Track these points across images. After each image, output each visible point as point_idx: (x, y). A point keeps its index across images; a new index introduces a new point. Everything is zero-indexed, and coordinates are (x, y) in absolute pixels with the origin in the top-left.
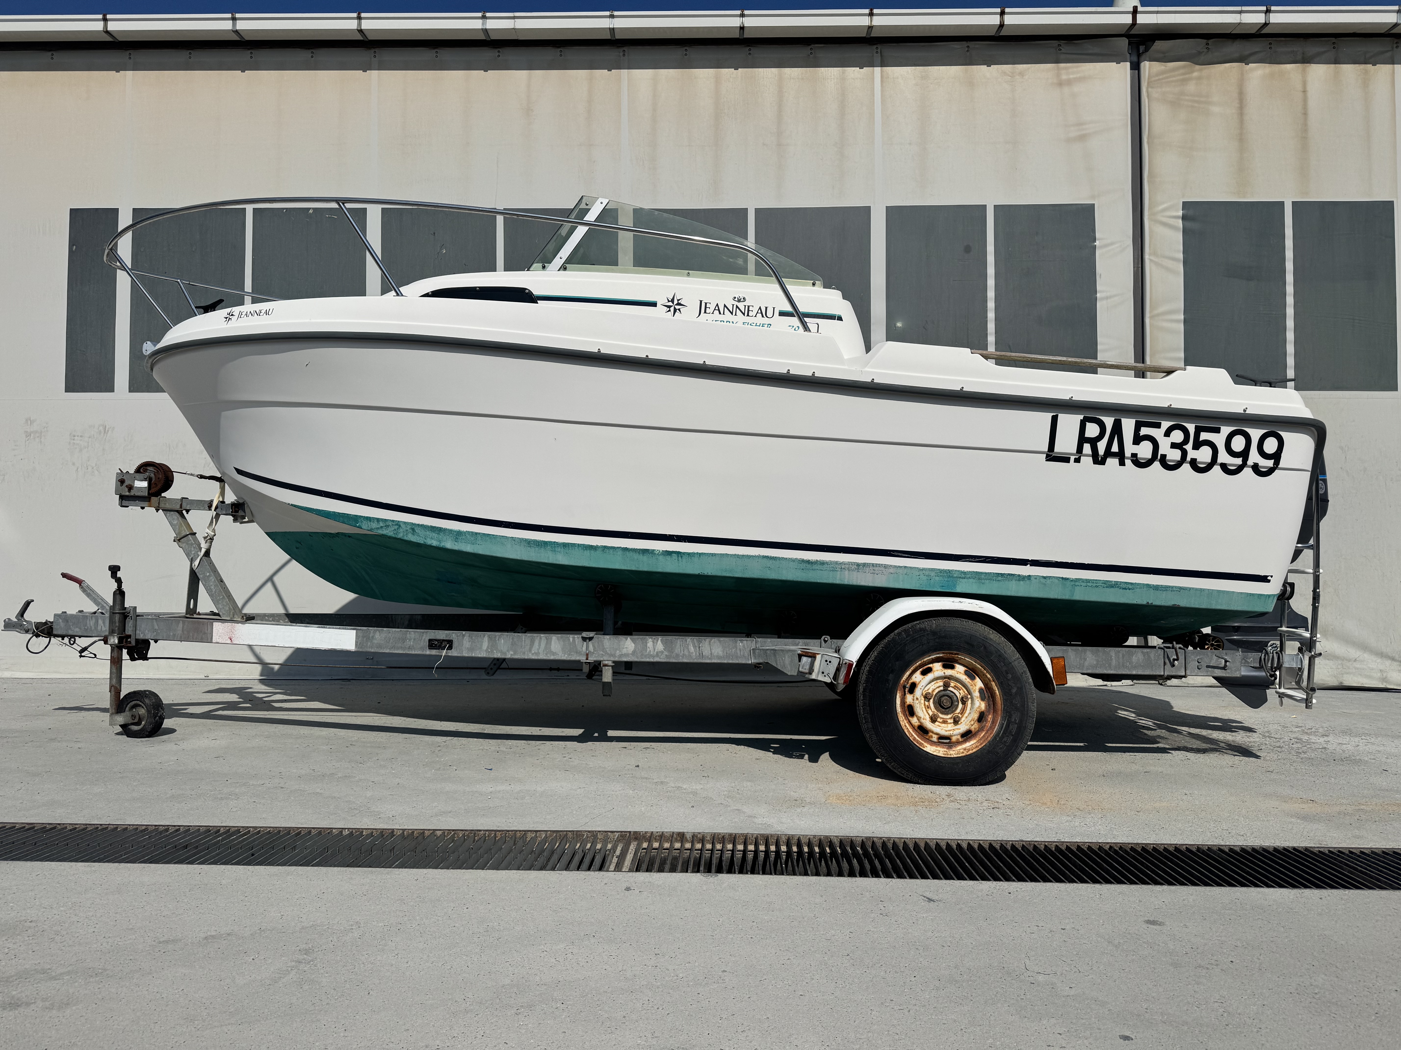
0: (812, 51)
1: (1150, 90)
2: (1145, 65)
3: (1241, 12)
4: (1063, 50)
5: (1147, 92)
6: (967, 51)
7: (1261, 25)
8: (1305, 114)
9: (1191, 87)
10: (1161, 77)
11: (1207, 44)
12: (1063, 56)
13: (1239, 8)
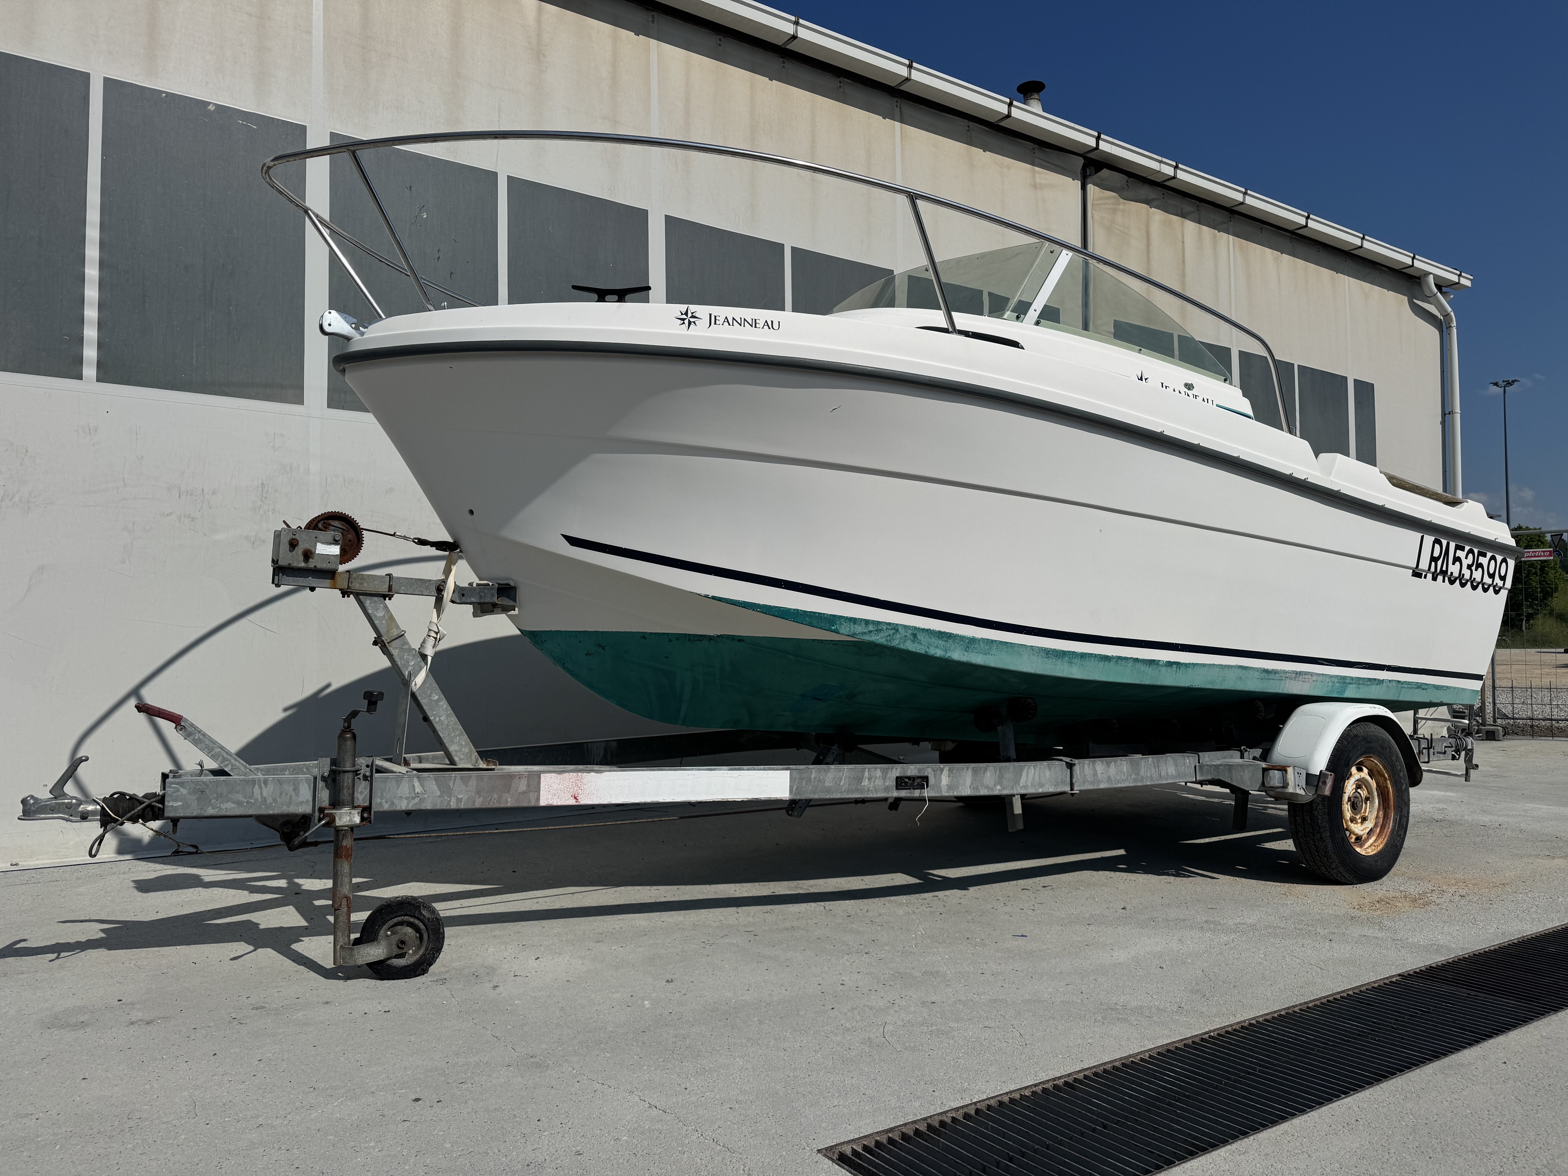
0: (841, 85)
1: (1094, 212)
2: (1091, 188)
3: (1161, 162)
4: (1036, 154)
5: (1092, 213)
6: (968, 130)
7: (1169, 177)
8: (1184, 262)
9: (1119, 219)
10: (1100, 202)
11: (1127, 181)
12: (1037, 160)
13: (1160, 158)
